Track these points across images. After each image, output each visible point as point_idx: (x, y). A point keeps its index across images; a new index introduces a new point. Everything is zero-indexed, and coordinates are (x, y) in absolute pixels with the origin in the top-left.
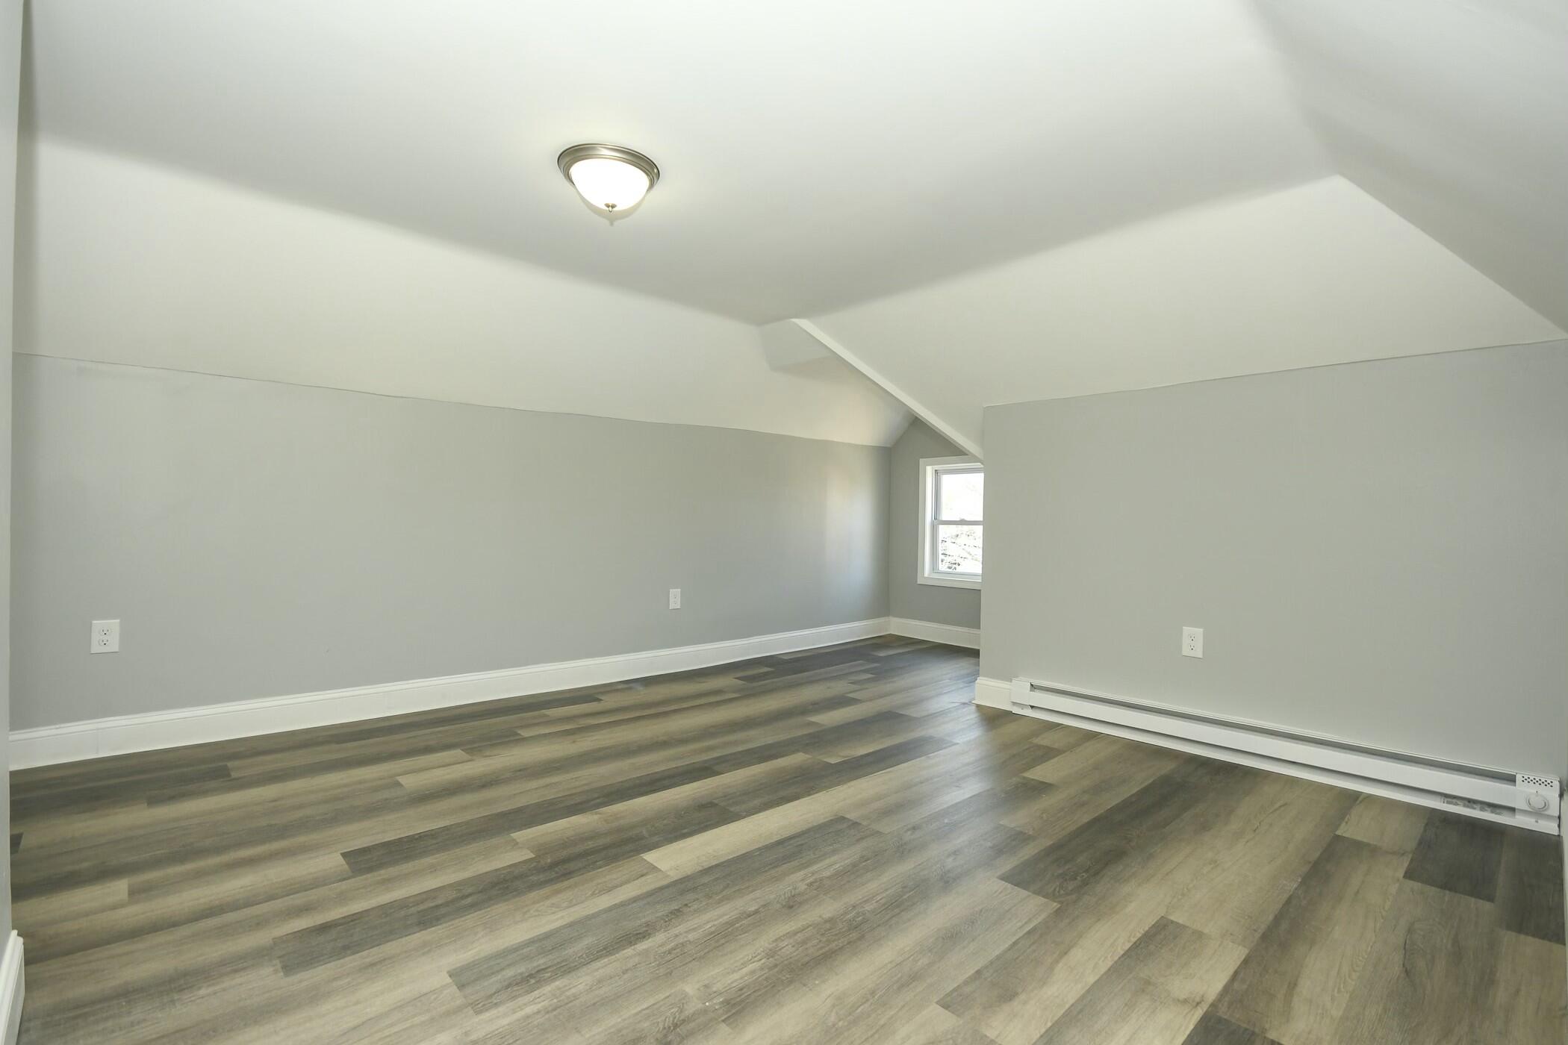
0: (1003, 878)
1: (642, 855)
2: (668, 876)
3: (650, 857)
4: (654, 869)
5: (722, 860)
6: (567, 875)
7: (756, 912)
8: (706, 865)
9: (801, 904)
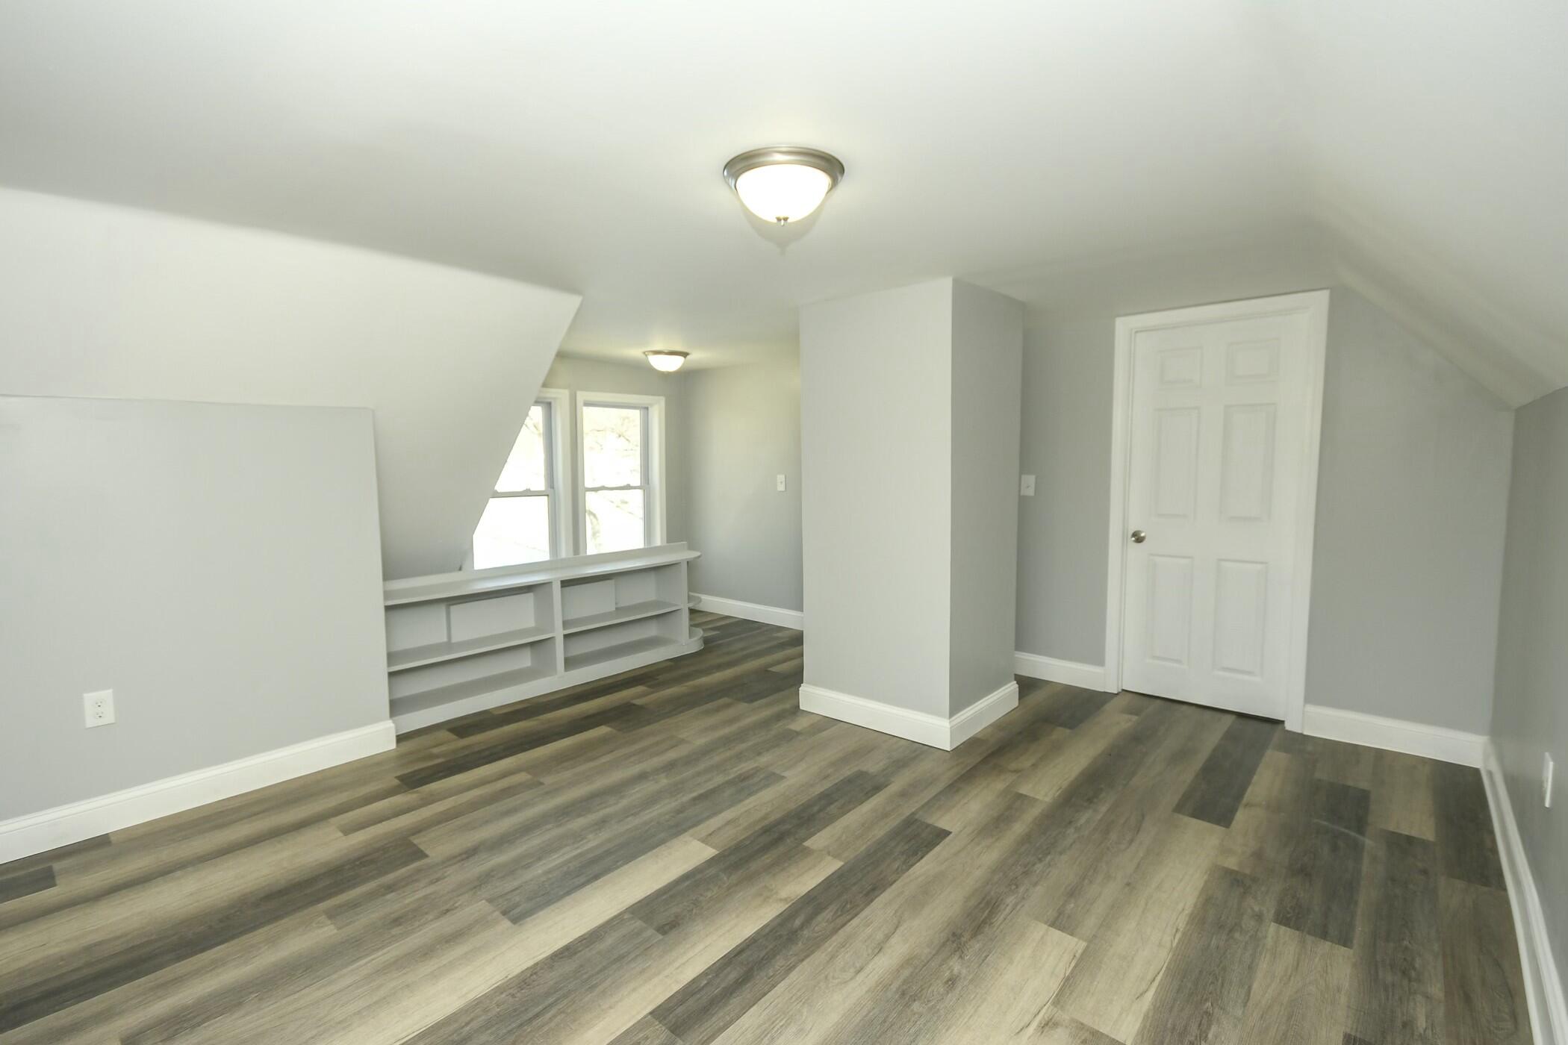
0: (426, 856)
1: (717, 852)
2: (691, 836)
3: (710, 852)
4: (705, 841)
5: (650, 854)
6: (766, 830)
7: (627, 817)
8: (663, 847)
9: (596, 824)
